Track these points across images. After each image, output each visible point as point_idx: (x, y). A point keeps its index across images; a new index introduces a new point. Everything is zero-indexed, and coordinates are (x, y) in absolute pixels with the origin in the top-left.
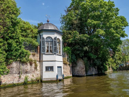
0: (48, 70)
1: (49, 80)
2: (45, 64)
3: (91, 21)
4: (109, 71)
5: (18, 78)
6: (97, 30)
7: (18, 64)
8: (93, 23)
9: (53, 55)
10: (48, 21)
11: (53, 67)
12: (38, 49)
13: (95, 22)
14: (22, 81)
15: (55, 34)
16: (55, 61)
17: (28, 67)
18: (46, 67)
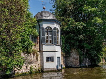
0: (49, 60)
1: (50, 70)
2: (46, 55)
3: (87, 8)
4: (102, 63)
5: (25, 68)
6: (94, 18)
7: (25, 55)
8: (90, 10)
9: (53, 45)
10: (44, 9)
11: (53, 57)
12: (37, 39)
13: (93, 9)
14: (28, 70)
15: (54, 24)
16: (55, 51)
17: (32, 58)
18: (46, 57)
